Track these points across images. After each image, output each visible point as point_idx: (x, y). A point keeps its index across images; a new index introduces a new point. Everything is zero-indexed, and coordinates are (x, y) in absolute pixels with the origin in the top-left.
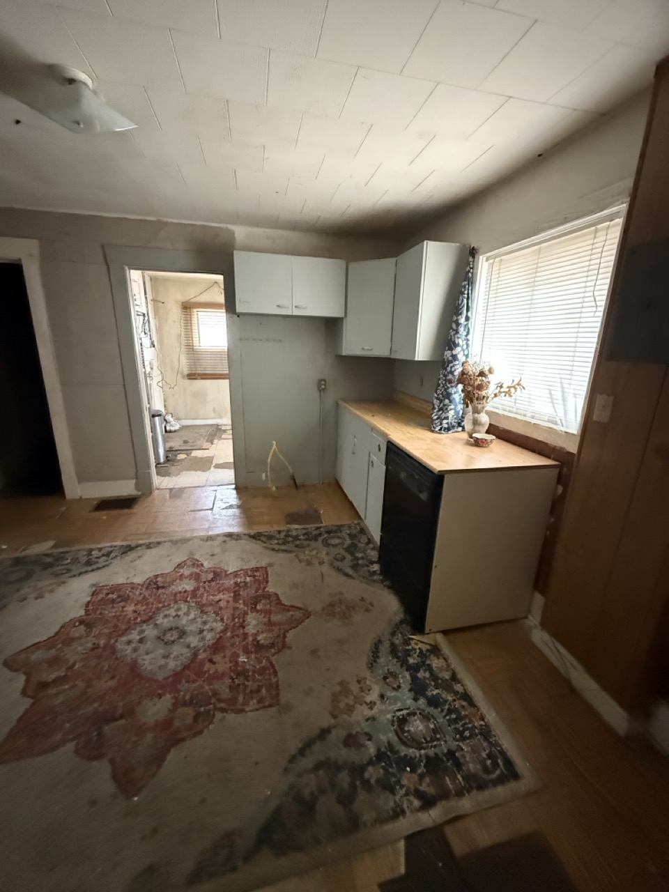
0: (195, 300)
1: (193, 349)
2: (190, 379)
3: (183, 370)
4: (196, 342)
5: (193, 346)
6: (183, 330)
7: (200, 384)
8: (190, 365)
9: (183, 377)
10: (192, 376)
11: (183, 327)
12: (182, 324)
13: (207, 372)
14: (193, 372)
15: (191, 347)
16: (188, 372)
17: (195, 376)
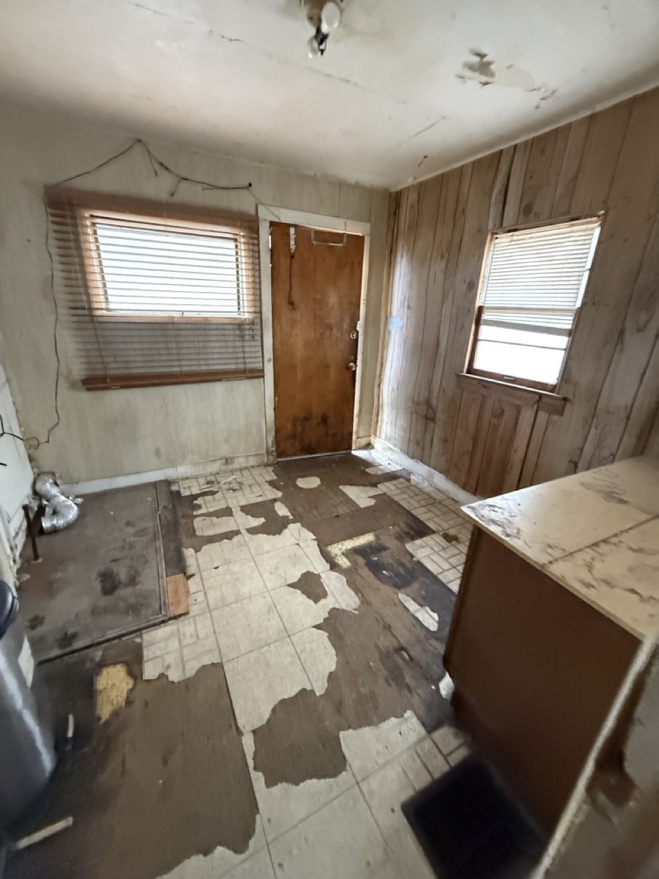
1: (92, 316)
2: (89, 390)
3: (70, 371)
4: (99, 302)
5: (91, 309)
6: (58, 266)
7: (117, 399)
8: (86, 350)
9: (73, 386)
10: (95, 382)
11: (56, 258)
12: (54, 251)
13: (134, 371)
14: (99, 373)
15: (86, 312)
16: (85, 373)
17: (106, 383)
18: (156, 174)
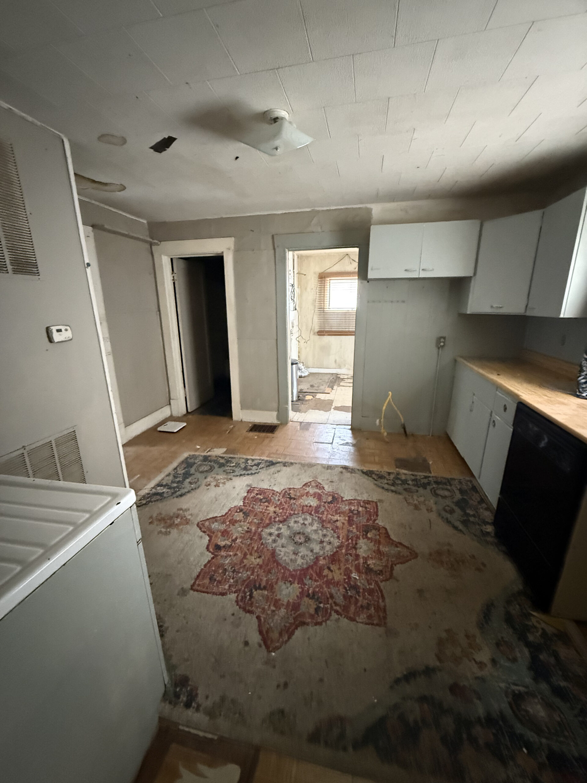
0: (329, 271)
1: (324, 311)
2: (319, 335)
3: (314, 328)
4: (327, 306)
6: (318, 295)
7: (327, 339)
8: (320, 324)
9: (314, 334)
10: (321, 333)
11: (318, 293)
12: (317, 291)
14: (322, 330)
15: (323, 309)
16: (318, 329)
17: (323, 333)
18: (351, 263)
